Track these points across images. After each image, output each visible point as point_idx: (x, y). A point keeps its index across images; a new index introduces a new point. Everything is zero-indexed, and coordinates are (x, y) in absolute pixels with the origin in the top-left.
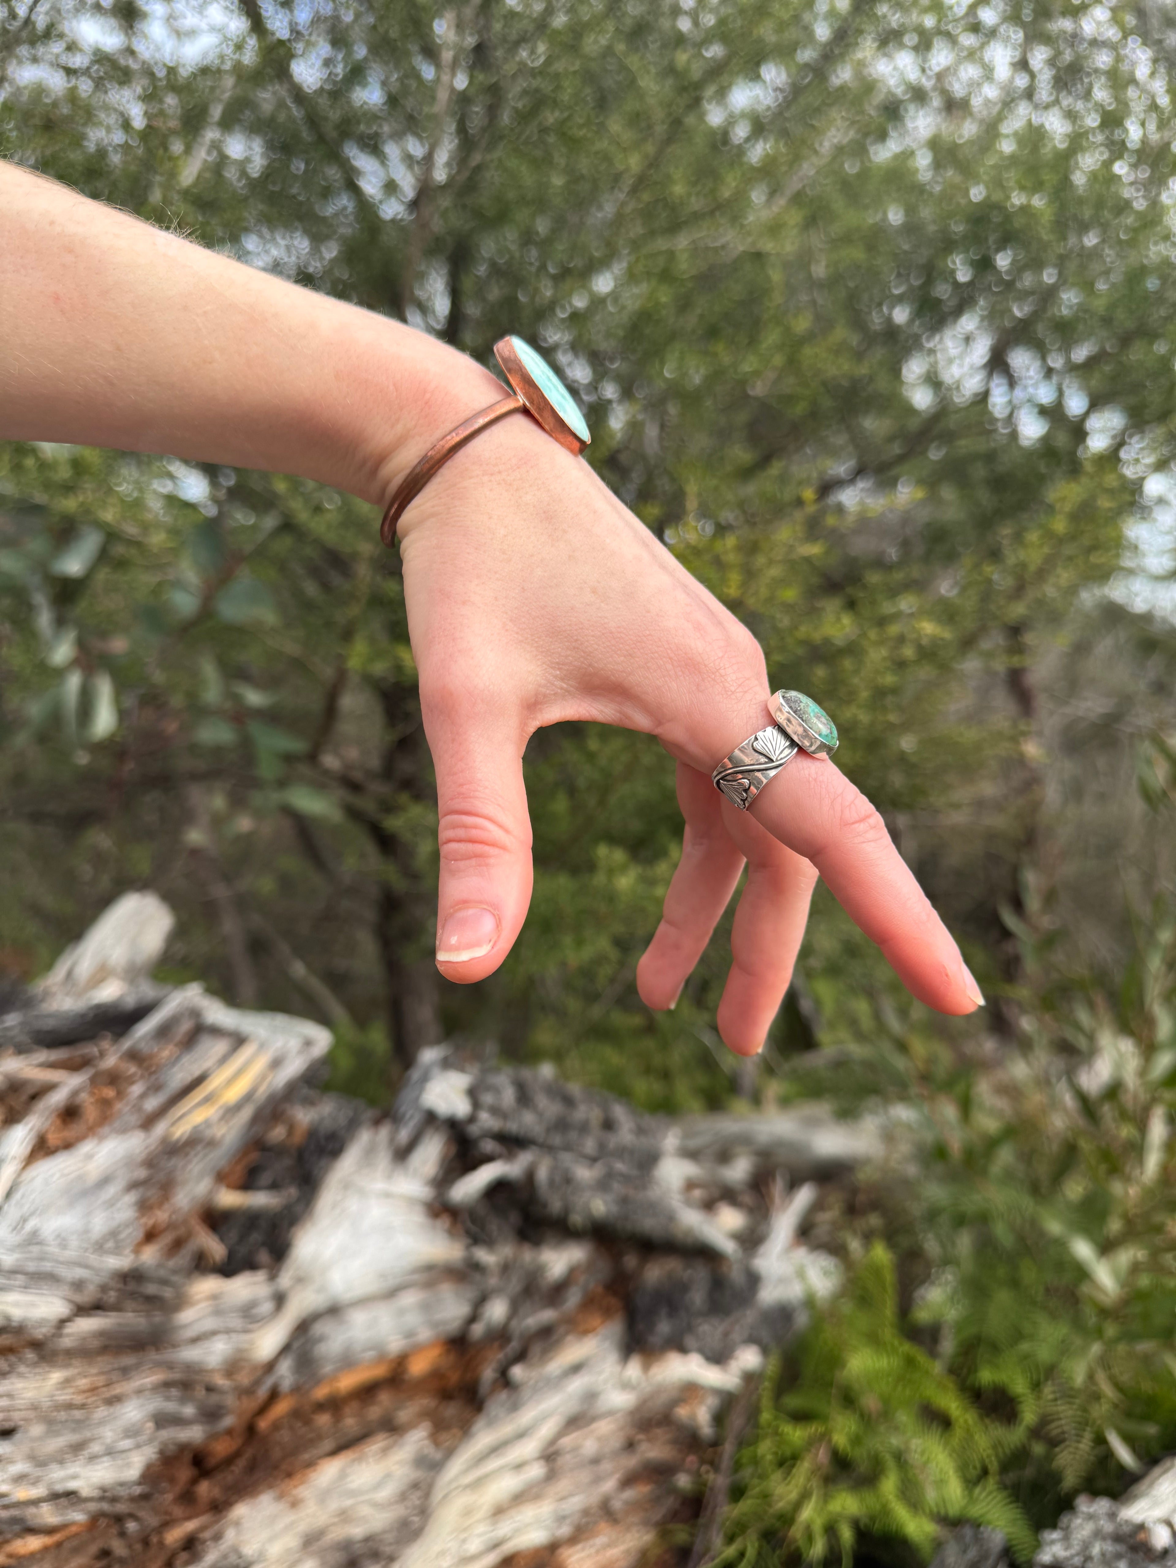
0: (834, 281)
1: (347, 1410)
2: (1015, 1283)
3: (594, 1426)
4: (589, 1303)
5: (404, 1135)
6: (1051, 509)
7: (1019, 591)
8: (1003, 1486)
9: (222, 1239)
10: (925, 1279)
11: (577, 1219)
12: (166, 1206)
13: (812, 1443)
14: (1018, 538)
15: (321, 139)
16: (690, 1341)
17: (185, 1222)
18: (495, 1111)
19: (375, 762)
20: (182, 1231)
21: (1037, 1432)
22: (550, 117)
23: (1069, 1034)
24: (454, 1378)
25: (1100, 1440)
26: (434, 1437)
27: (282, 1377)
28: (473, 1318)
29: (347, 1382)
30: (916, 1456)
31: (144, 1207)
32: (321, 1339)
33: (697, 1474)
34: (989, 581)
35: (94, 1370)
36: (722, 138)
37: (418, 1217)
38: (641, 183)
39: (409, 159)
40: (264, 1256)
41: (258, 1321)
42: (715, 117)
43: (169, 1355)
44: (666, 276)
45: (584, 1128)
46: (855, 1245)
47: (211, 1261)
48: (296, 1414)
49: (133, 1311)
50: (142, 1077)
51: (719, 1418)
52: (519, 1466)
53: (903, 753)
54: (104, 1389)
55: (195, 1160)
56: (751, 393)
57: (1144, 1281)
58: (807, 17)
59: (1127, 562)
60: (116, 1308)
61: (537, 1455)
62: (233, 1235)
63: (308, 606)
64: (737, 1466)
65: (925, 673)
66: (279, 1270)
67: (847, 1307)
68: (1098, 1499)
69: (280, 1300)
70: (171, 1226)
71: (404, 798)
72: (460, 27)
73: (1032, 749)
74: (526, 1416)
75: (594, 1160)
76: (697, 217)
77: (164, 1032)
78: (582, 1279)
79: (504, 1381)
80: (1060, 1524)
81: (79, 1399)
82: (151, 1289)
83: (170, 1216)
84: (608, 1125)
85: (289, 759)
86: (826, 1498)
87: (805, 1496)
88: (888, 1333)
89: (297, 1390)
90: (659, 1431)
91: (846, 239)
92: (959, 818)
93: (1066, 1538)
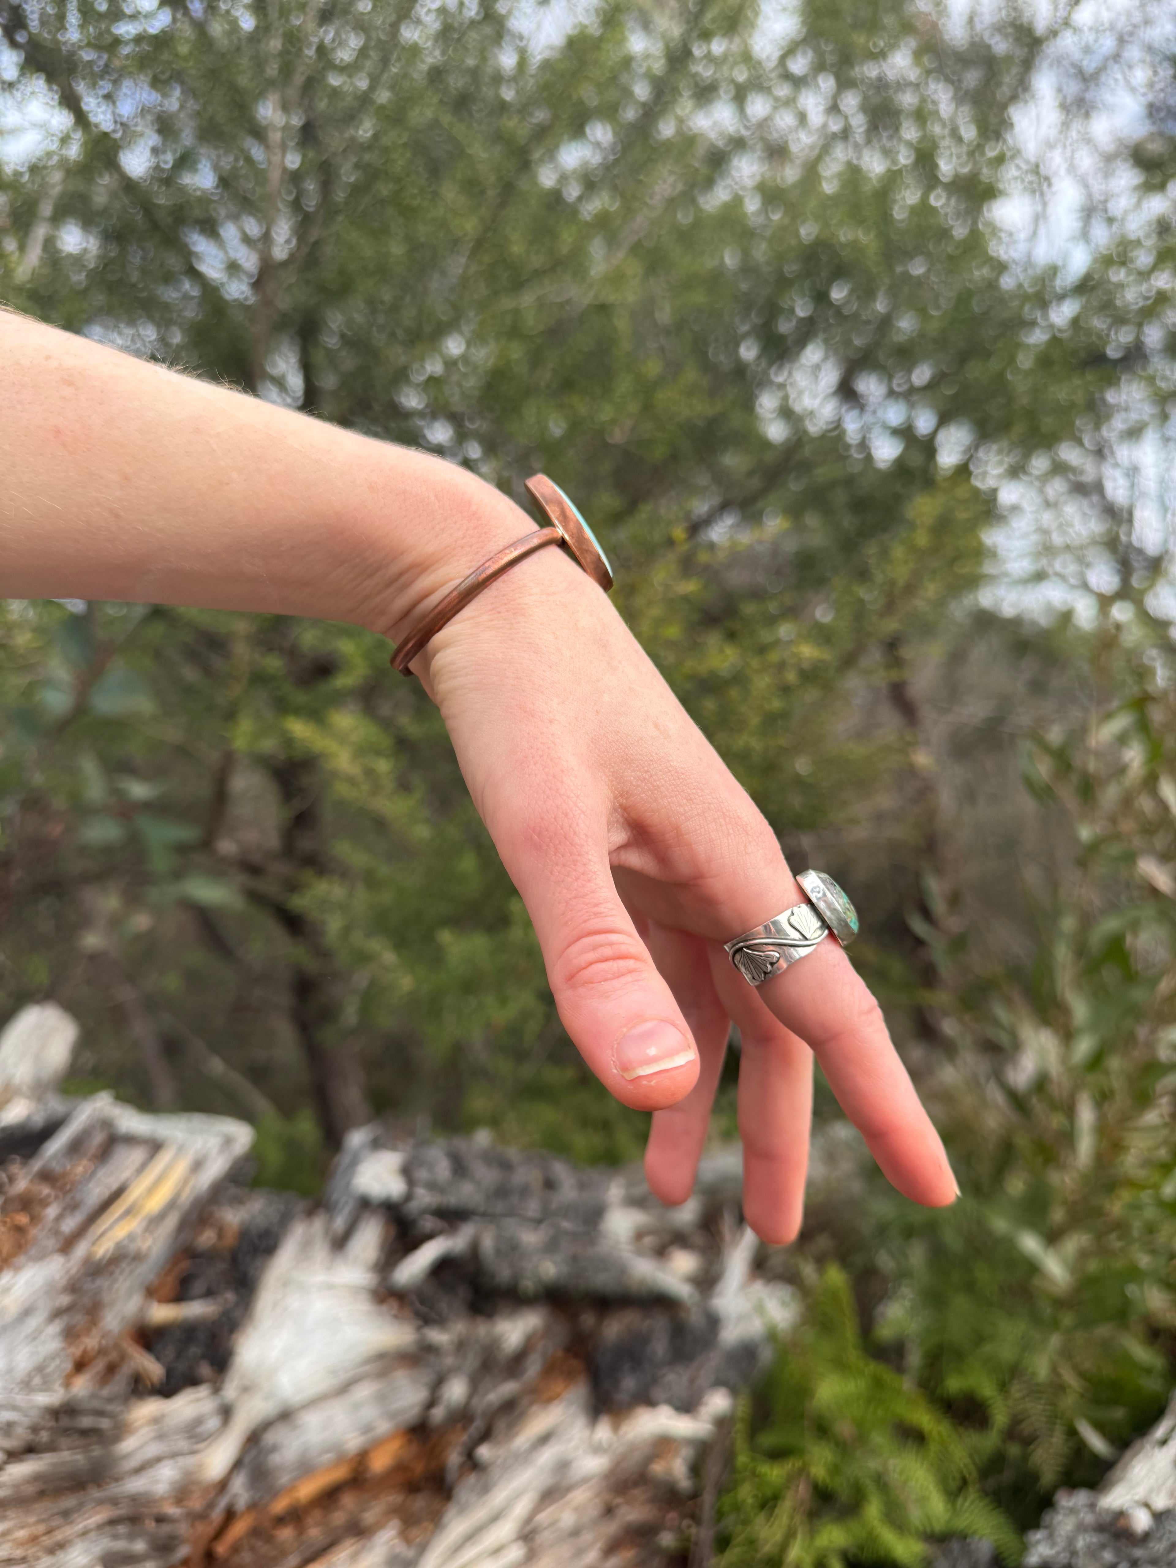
0: (679, 326)
1: (310, 1521)
2: (970, 1287)
3: (570, 1496)
4: (550, 1370)
5: (340, 1223)
6: (912, 526)
7: (890, 607)
8: (985, 1493)
9: (158, 1359)
10: (883, 1296)
11: (528, 1285)
12: (94, 1331)
13: (791, 1479)
14: (884, 554)
15: (155, 226)
16: (657, 1393)
17: (116, 1346)
18: (432, 1186)
19: (273, 841)
20: (114, 1356)
21: (1011, 1433)
22: (384, 189)
23: (991, 1032)
24: (419, 1468)
25: (1072, 1432)
26: (404, 1535)
27: (235, 1495)
28: (431, 1403)
29: (307, 1490)
30: (896, 1476)
31: (70, 1335)
32: (274, 1449)
33: (679, 1530)
34: (861, 601)
35: (32, 1519)
36: (555, 199)
37: (364, 1305)
38: (479, 244)
39: (247, 240)
40: (205, 1370)
41: (204, 1440)
42: (547, 178)
43: (114, 1489)
44: (514, 332)
45: (525, 1192)
46: (808, 1270)
47: (149, 1384)
48: (256, 1532)
49: (69, 1449)
50: (56, 1197)
51: (696, 1469)
52: (497, 1551)
53: (797, 775)
54: (44, 1538)
55: (121, 1279)
56: (610, 441)
57: (1093, 1266)
58: (624, 78)
59: (988, 568)
60: (51, 1447)
61: (513, 1536)
62: (170, 1352)
63: (188, 691)
64: (720, 1515)
65: (811, 695)
66: (222, 1382)
67: (810, 1336)
68: (1076, 1492)
69: (226, 1413)
70: (102, 1352)
71: (308, 874)
72: (285, 107)
73: (922, 759)
74: (499, 1497)
75: (539, 1222)
76: (539, 274)
77: (75, 1147)
78: (540, 1346)
79: (472, 1464)
80: (1042, 1524)
81: (18, 1553)
82: (86, 1422)
83: (100, 1343)
84: (550, 1184)
85: (182, 849)
86: (812, 1533)
87: (790, 1535)
88: (853, 1355)
89: (253, 1506)
90: (636, 1492)
91: (687, 284)
92: (860, 833)
93: (1051, 1536)
